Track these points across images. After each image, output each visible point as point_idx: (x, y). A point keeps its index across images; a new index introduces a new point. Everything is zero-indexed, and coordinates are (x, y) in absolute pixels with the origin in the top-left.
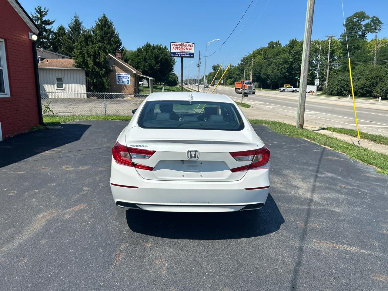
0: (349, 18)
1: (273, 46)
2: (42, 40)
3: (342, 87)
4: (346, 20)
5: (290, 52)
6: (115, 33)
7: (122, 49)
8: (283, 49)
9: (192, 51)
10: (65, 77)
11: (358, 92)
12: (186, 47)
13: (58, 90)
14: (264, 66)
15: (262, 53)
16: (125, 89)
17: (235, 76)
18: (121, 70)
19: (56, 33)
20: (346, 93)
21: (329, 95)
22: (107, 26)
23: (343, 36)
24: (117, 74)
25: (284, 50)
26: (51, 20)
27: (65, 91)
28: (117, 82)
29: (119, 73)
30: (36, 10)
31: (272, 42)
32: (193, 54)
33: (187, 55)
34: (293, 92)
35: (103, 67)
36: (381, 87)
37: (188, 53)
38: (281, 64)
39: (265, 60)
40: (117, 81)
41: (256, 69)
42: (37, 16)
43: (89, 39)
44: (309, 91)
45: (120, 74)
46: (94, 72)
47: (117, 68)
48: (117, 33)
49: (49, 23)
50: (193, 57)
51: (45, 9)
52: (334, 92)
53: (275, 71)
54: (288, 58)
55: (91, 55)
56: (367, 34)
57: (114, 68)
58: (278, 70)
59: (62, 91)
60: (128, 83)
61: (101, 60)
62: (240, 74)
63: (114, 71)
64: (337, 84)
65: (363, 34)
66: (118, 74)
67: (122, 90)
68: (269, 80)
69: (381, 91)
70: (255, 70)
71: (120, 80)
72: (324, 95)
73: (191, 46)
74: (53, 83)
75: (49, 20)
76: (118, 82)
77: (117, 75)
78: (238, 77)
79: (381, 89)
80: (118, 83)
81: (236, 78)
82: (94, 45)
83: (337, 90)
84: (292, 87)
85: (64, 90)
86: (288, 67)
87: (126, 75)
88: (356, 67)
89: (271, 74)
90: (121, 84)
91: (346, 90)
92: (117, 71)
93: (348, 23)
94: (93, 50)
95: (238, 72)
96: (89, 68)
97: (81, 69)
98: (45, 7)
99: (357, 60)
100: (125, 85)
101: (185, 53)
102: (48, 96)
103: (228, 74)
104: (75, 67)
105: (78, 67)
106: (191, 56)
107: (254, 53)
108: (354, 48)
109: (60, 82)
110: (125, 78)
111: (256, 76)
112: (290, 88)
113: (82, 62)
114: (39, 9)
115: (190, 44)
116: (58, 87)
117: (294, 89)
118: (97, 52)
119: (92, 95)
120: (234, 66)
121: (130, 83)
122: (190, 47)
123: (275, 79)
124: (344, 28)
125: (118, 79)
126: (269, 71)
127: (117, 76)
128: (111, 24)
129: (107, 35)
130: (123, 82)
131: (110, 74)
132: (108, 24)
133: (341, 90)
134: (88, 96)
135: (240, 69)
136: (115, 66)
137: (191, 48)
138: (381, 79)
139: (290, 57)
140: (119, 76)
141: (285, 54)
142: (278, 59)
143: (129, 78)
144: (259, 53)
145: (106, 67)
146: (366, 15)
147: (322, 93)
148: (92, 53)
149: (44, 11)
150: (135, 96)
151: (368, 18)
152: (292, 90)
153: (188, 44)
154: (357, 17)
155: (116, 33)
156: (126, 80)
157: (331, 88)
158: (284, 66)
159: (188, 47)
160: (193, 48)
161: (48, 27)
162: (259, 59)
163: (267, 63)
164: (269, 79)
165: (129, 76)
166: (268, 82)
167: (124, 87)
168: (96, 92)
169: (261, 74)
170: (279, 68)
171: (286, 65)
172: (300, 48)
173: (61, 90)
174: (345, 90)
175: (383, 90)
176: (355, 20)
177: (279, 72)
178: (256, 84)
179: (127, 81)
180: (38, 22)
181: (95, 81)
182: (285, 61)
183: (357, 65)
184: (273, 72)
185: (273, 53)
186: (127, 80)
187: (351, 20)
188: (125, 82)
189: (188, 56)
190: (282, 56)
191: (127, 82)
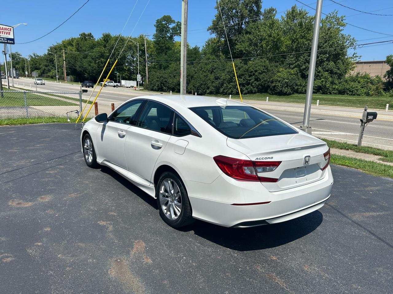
0: (159, 20)
1: (85, 38)
3: (162, 83)
4: (156, 22)
5: (105, 46)
8: (98, 42)
9: (11, 36)
11: (176, 88)
12: (2, 30)
14: (79, 59)
15: (74, 44)
17: (42, 67)
20: (166, 89)
21: (151, 90)
23: (156, 36)
25: (98, 44)
31: (84, 34)
32: (13, 40)
33: (4, 40)
34: (114, 86)
36: (193, 84)
37: (5, 38)
38: (97, 58)
39: (78, 53)
41: (69, 61)
44: (130, 86)
50: (14, 43)
52: (155, 87)
53: (91, 64)
54: (104, 52)
56: (174, 36)
58: (96, 63)
62: (48, 65)
64: (157, 81)
65: (171, 36)
68: (86, 74)
69: (193, 87)
70: (68, 63)
72: (145, 90)
73: (9, 30)
78: (47, 68)
79: (194, 86)
81: (45, 69)
83: (158, 86)
84: (113, 82)
86: (105, 61)
88: (170, 66)
89: (88, 68)
91: (166, 86)
93: (159, 25)
95: (46, 63)
99: (170, 59)
101: (2, 38)
103: (33, 64)
106: (10, 42)
107: (64, 43)
108: (166, 48)
111: (70, 68)
112: (111, 83)
115: (8, 27)
117: (116, 84)
120: (39, 55)
122: (7, 31)
123: (93, 73)
124: (155, 29)
126: (85, 65)
133: (161, 86)
135: (48, 60)
137: (9, 32)
138: (192, 77)
139: (105, 52)
141: (100, 47)
142: (94, 52)
144: (70, 43)
146: (173, 19)
147: (143, 88)
151: (174, 23)
152: (113, 85)
153: (4, 27)
154: (165, 20)
157: (151, 83)
158: (101, 60)
159: (5, 31)
160: (12, 33)
162: (71, 50)
163: (81, 56)
164: (86, 72)
166: (85, 75)
169: (76, 67)
170: (97, 62)
171: (103, 60)
172: (114, 43)
174: (164, 86)
175: (196, 87)
176: (163, 23)
177: (96, 66)
178: (71, 78)
182: (101, 54)
183: (170, 64)
184: (90, 65)
185: (87, 46)
187: (161, 22)
189: (6, 41)
190: (97, 49)
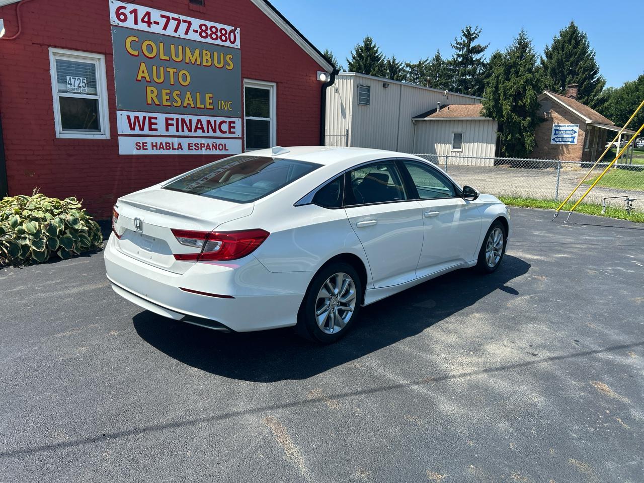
2: (464, 78)
6: (587, 52)
7: (598, 80)
10: (467, 132)
13: (454, 152)
16: (564, 153)
18: (563, 119)
19: (488, 64)
22: (573, 42)
24: (554, 125)
26: (483, 45)
27: (462, 155)
28: (552, 140)
29: (558, 124)
30: (463, 32)
35: (528, 114)
40: (552, 138)
42: (464, 41)
43: (513, 70)
45: (560, 126)
46: (510, 122)
47: (556, 116)
48: (592, 52)
49: (478, 50)
51: (476, 30)
55: (510, 95)
57: (551, 116)
59: (458, 155)
60: (573, 142)
61: (526, 102)
63: (550, 121)
66: (556, 126)
67: (558, 154)
71: (558, 136)
74: (448, 142)
75: (479, 46)
76: (554, 139)
77: (554, 128)
80: (552, 142)
82: (518, 78)
85: (462, 152)
87: (572, 126)
90: (559, 143)
92: (555, 120)
94: (515, 87)
96: (503, 117)
97: (491, 119)
98: (477, 27)
100: (567, 146)
102: (438, 162)
104: (484, 116)
105: (487, 116)
109: (458, 140)
110: (568, 132)
113: (493, 108)
114: (467, 30)
116: (454, 148)
118: (521, 89)
119: (501, 162)
121: (576, 141)
125: (555, 134)
127: (553, 130)
128: (584, 37)
129: (571, 57)
130: (564, 140)
131: (539, 126)
132: (576, 39)
134: (497, 163)
136: (553, 112)
140: (558, 130)
143: (575, 132)
145: (533, 114)
148: (512, 92)
149: (474, 33)
150: (581, 166)
155: (589, 52)
156: (570, 136)
161: (476, 57)
165: (577, 129)
167: (563, 149)
168: (509, 157)
173: (458, 152)
179: (571, 138)
180: (463, 51)
181: (509, 137)
186: (572, 136)
188: (568, 140)
191: (571, 140)
